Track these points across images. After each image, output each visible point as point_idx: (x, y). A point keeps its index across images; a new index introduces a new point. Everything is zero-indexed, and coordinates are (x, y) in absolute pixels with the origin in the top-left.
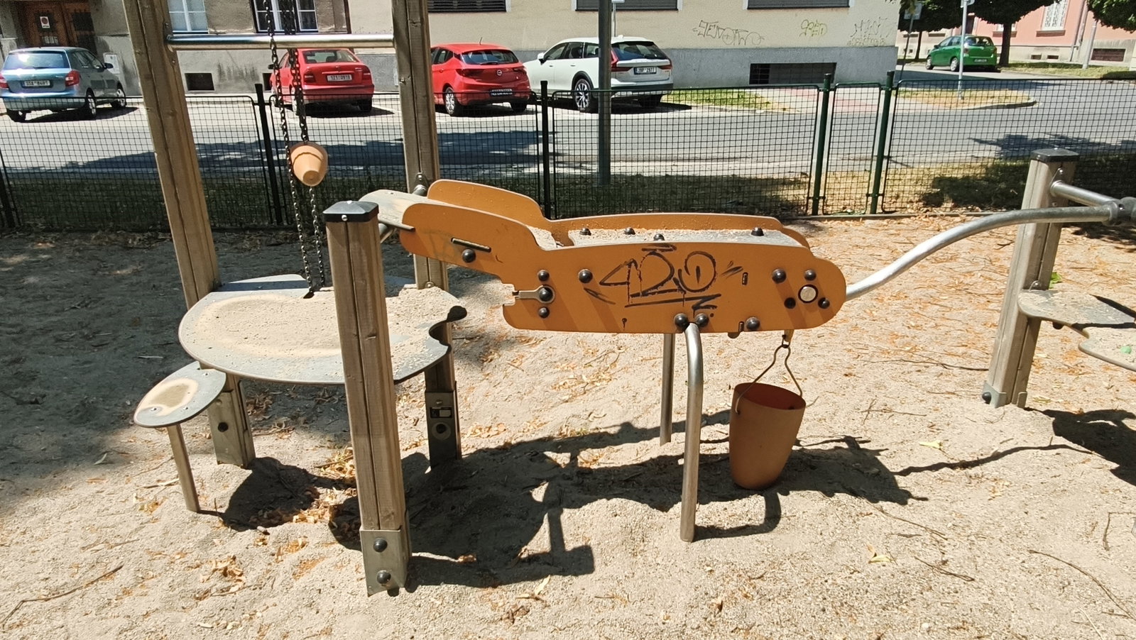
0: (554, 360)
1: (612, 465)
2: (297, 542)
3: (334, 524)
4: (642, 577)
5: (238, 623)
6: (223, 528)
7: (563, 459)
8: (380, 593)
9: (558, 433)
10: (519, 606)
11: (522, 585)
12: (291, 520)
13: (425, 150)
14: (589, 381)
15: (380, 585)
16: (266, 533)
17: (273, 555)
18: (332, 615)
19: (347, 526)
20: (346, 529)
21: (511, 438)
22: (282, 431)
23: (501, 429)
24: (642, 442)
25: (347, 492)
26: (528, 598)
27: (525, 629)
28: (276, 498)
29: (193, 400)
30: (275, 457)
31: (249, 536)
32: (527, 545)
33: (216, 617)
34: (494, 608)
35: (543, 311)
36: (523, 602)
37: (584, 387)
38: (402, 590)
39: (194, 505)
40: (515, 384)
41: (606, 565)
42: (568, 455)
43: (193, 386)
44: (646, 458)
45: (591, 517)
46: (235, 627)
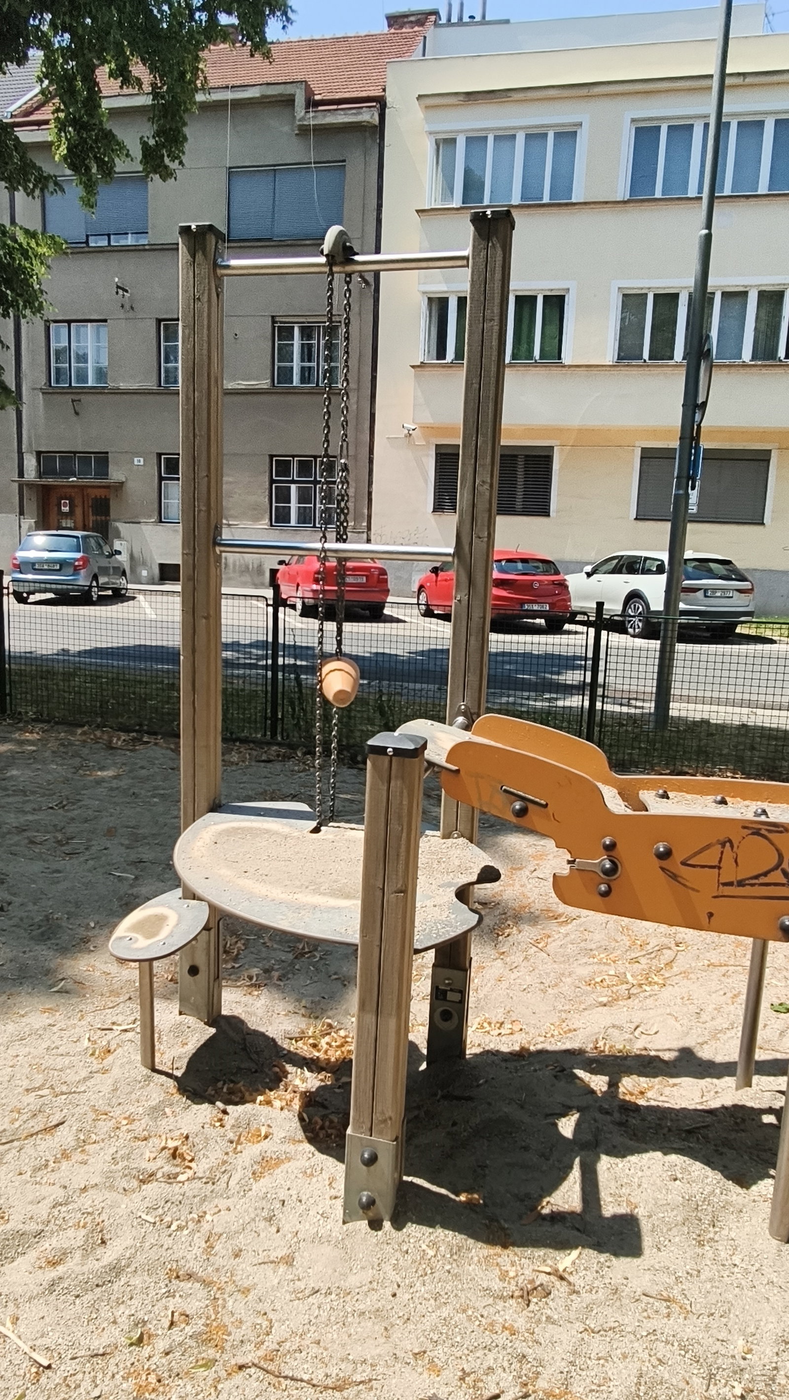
0: (589, 947)
1: (666, 1105)
2: (259, 1130)
3: (305, 1116)
4: (711, 1280)
5: (184, 1224)
6: (177, 1096)
7: (599, 1083)
8: (359, 1223)
9: (592, 1046)
10: (538, 1283)
11: (541, 1252)
12: (254, 1101)
13: (473, 678)
14: (635, 982)
15: (361, 1211)
16: (225, 1112)
17: (232, 1142)
18: (295, 1239)
19: (320, 1122)
20: (318, 1127)
21: (529, 1043)
22: (251, 986)
23: (516, 1028)
24: (708, 1080)
25: (321, 1077)
26: (549, 1274)
27: (544, 1318)
28: (239, 1069)
29: (171, 935)
30: (243, 1017)
31: (205, 1112)
32: (550, 1195)
33: (160, 1211)
34: (504, 1276)
35: (603, 888)
36: (543, 1279)
37: (629, 990)
38: (387, 1225)
39: (149, 1061)
40: (537, 971)
41: (659, 1249)
42: (606, 1079)
43: (173, 918)
44: (715, 1104)
45: (640, 1174)
46: (180, 1228)
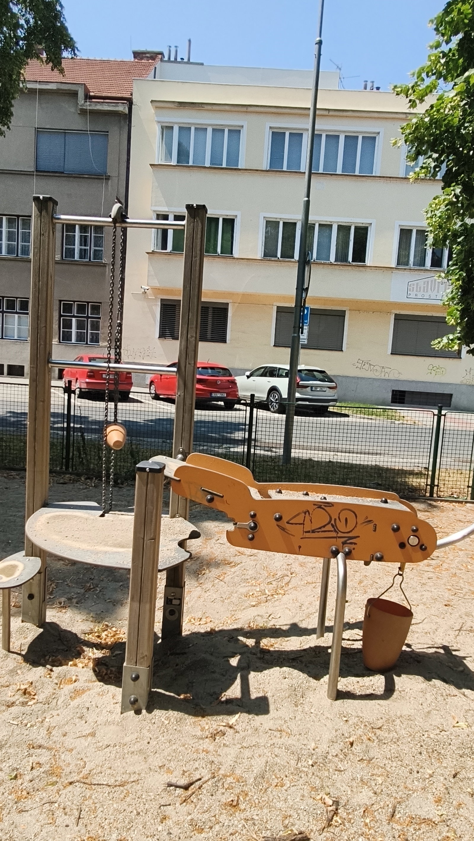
0: (246, 578)
1: (283, 650)
2: (71, 678)
3: (97, 669)
4: (301, 720)
5: (34, 723)
6: (24, 664)
7: (251, 642)
8: (129, 712)
9: (247, 626)
10: (219, 730)
11: (221, 717)
12: (67, 665)
13: (186, 435)
14: (269, 594)
15: (131, 706)
16: (51, 670)
17: (57, 684)
18: (96, 725)
19: (105, 671)
20: (104, 674)
21: (215, 627)
22: (61, 607)
23: (208, 620)
24: (304, 637)
25: (102, 652)
26: (225, 726)
27: (222, 745)
28: (57, 650)
29: (21, 575)
30: (58, 623)
31: (40, 670)
32: (225, 691)
33: (20, 719)
34: (203, 729)
35: (250, 536)
36: (222, 728)
37: (266, 598)
38: (144, 711)
39: (7, 646)
40: (219, 591)
41: (277, 710)
42: (254, 640)
43: (21, 566)
44: (306, 647)
45: (269, 678)
46: (32, 726)
